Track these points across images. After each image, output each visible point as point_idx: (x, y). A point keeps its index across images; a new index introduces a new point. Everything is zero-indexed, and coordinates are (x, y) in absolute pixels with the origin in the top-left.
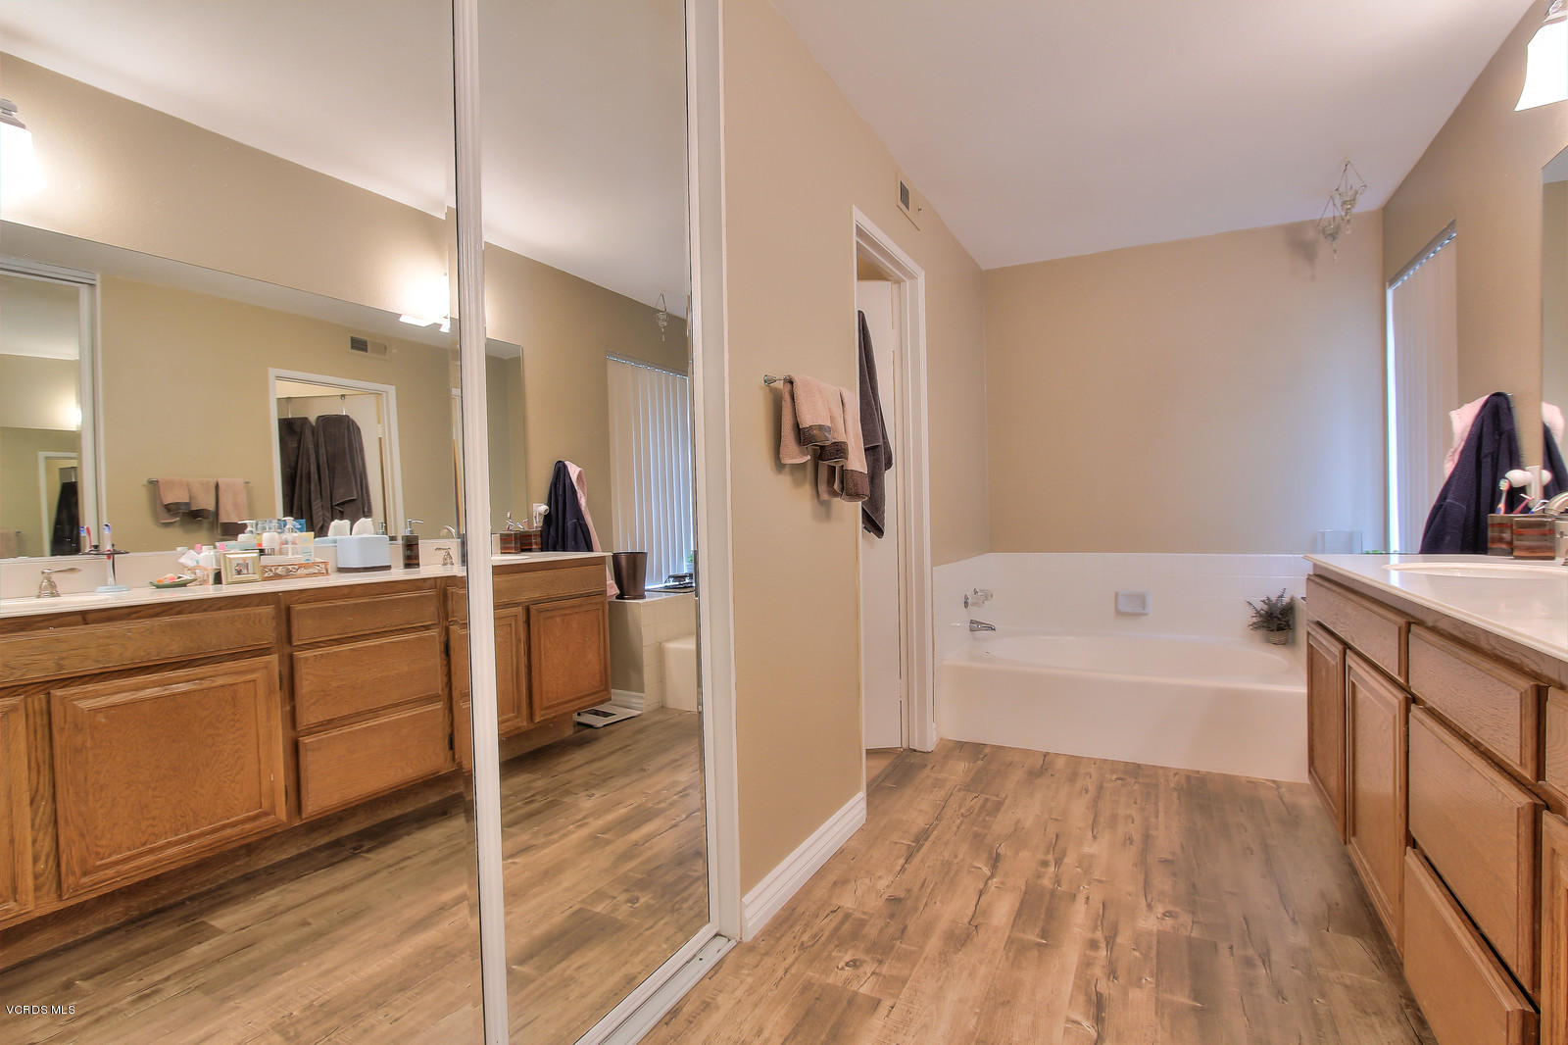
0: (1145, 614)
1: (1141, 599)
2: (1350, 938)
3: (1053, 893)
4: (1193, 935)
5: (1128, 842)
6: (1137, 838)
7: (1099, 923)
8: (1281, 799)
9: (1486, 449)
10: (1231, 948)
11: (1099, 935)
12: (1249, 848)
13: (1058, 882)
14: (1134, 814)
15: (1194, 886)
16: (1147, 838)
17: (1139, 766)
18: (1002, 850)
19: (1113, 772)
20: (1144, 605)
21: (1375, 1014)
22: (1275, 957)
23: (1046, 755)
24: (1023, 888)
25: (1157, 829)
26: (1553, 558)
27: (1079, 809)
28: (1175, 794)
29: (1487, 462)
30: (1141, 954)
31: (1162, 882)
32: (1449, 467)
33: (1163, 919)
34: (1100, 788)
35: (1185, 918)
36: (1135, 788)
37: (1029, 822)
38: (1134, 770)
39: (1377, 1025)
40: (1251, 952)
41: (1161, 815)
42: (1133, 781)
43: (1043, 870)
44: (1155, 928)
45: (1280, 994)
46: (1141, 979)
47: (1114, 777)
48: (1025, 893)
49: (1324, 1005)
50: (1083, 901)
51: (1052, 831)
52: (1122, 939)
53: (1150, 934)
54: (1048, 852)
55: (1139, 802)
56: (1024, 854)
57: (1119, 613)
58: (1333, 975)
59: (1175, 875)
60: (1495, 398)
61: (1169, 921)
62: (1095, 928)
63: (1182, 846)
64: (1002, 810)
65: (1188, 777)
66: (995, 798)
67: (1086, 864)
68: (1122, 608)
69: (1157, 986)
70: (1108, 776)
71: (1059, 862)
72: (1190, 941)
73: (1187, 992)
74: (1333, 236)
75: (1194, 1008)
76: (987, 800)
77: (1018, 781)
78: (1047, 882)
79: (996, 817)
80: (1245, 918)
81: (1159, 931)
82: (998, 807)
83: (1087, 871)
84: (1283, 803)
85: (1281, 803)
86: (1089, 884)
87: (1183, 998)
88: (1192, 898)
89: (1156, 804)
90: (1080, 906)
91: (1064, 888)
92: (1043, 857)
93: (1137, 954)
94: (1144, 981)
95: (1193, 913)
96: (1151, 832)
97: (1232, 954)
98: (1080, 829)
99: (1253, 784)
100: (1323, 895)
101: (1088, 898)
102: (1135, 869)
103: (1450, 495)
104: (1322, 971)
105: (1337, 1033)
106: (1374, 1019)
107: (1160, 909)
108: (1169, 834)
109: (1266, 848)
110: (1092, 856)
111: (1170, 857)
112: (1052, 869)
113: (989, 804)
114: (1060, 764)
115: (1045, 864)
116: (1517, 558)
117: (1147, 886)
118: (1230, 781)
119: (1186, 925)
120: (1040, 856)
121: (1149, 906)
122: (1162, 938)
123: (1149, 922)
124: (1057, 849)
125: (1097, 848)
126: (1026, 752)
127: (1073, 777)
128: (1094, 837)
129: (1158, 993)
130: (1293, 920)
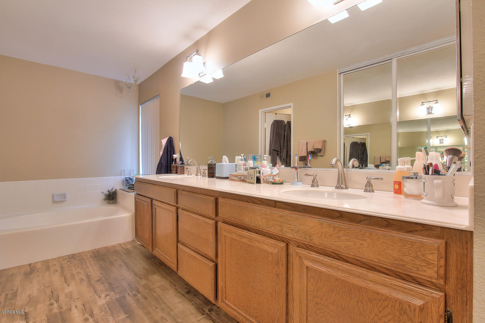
0: (66, 201)
1: (64, 196)
2: (154, 275)
3: (61, 313)
4: (117, 297)
5: (82, 281)
6: (84, 278)
7: (85, 312)
8: (123, 248)
9: (169, 149)
10: (129, 294)
11: (87, 316)
12: (121, 265)
13: (61, 307)
14: (79, 271)
15: (110, 283)
16: (88, 276)
17: (73, 254)
18: (27, 310)
19: (64, 260)
20: (65, 198)
21: (166, 289)
22: (140, 290)
23: (30, 265)
24: (46, 318)
25: (90, 272)
26: (184, 174)
27: (57, 279)
28: (91, 259)
29: (169, 152)
30: (104, 312)
31: (100, 287)
32: (161, 153)
33: (106, 298)
34: (62, 268)
35: (112, 294)
36: (76, 262)
37: (35, 293)
38: (72, 257)
39: (168, 292)
40: (134, 292)
41: (89, 267)
42: (74, 260)
43: (52, 307)
44: (105, 302)
45: (146, 298)
46: (108, 319)
47: (66, 262)
48: (48, 320)
49: (156, 294)
50: (75, 308)
51: (48, 291)
52: (96, 311)
53: (104, 305)
54: (51, 300)
55: (79, 266)
56: (39, 306)
57: (54, 202)
58: (154, 286)
59: (103, 283)
60: (170, 138)
61: (108, 298)
62: (84, 314)
63: (101, 273)
64: (18, 294)
65: (93, 252)
66: (12, 292)
67: (70, 296)
68: (56, 200)
69: (114, 318)
70: (63, 262)
71: (57, 301)
72: (117, 299)
73: (123, 313)
74: (129, 88)
75: (127, 317)
76: (7, 295)
77: (21, 280)
78: (56, 310)
79: (16, 299)
80: (128, 284)
81: (106, 302)
82: (15, 295)
83: (71, 298)
84: (124, 249)
85: (123, 249)
86: (74, 301)
87: (123, 316)
88: (111, 287)
89: (86, 264)
90: (74, 310)
91: (64, 308)
92: (49, 303)
93: (103, 313)
94: (109, 319)
95: (114, 291)
96: (89, 274)
97: (130, 296)
98: (60, 285)
99: (114, 247)
100: (144, 268)
101: (76, 306)
102: (88, 288)
103: (162, 160)
104: (152, 287)
105: (162, 299)
106: (167, 291)
107: (103, 296)
108: (95, 271)
109: (125, 263)
110: (70, 292)
111: (99, 278)
112: (56, 305)
113: (9, 296)
114: (39, 266)
115: (52, 304)
116: (178, 174)
117: (95, 291)
118: (107, 249)
119: (114, 296)
120: (48, 303)
121: (99, 297)
122: (108, 304)
123: (102, 301)
124: (54, 296)
125: (72, 288)
126: (19, 267)
127: (48, 268)
128: (68, 285)
129: (115, 320)
130: (140, 278)
